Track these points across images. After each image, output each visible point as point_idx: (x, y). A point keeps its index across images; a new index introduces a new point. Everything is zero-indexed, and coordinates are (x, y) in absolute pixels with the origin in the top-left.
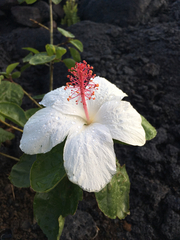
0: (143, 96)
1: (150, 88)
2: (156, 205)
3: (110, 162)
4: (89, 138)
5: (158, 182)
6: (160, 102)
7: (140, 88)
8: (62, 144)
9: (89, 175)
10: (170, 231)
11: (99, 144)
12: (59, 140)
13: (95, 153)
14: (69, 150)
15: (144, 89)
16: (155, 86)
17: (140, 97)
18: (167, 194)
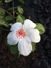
0: (44, 6)
1: (46, 3)
2: (44, 41)
3: (30, 48)
4: (25, 42)
5: (45, 35)
6: (49, 9)
7: (43, 3)
8: (17, 44)
9: (25, 52)
10: (47, 47)
11: (27, 44)
12: (16, 43)
13: (26, 46)
14: (19, 46)
15: (44, 4)
16: (48, 2)
17: (42, 7)
18: (47, 38)
